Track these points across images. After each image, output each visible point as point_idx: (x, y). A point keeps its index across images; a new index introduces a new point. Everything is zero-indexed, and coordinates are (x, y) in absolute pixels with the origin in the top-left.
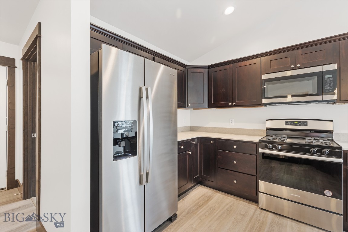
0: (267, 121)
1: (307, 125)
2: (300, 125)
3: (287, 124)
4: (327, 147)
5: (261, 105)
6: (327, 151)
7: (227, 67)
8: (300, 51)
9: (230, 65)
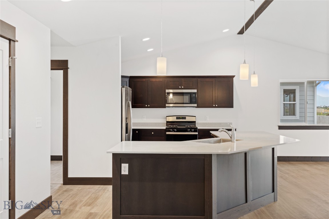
0: (167, 117)
1: (185, 119)
2: (183, 119)
3: (177, 118)
4: (193, 128)
5: (165, 107)
6: (193, 130)
7: (144, 80)
8: (183, 79)
9: (146, 79)
